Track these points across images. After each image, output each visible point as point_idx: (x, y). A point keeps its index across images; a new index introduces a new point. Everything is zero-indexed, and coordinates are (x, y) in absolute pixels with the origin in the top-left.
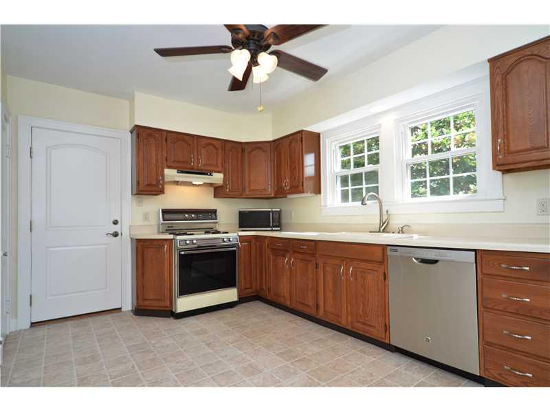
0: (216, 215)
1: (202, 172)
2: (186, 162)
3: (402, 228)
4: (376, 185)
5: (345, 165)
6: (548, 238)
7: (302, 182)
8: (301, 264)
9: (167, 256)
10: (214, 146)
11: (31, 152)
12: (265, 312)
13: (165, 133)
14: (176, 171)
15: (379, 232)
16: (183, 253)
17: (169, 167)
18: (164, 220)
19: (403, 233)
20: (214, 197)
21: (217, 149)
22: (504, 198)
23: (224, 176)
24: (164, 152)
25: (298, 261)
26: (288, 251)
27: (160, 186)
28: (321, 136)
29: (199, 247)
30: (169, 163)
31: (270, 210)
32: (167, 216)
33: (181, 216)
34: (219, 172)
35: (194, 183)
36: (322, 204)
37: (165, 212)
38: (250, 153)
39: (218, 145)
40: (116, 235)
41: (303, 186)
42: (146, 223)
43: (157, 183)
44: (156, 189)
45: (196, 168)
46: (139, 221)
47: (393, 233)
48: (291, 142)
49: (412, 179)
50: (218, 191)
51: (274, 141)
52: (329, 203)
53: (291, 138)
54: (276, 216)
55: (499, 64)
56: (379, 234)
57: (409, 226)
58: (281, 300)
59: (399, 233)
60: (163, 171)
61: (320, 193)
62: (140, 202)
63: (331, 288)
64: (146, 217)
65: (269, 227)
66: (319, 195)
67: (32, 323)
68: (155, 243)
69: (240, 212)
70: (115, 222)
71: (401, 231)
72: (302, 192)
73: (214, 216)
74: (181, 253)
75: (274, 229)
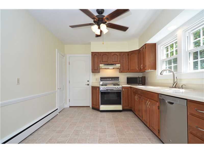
0: (119, 79)
1: (112, 64)
2: (107, 62)
3: (182, 86)
10: (116, 55)
11: (69, 63)
13: (100, 53)
15: (173, 87)
17: (101, 64)
18: (101, 80)
19: (182, 88)
20: (119, 73)
21: (117, 56)
23: (121, 65)
24: (100, 59)
26: (136, 93)
27: (98, 70)
28: (156, 44)
29: (107, 90)
33: (106, 79)
34: (119, 64)
36: (157, 74)
37: (101, 78)
38: (131, 55)
39: (118, 54)
40: (88, 85)
41: (146, 67)
42: (96, 82)
45: (110, 63)
46: (95, 81)
48: (143, 49)
49: (194, 60)
51: (139, 49)
53: (143, 47)
54: (140, 79)
60: (99, 65)
62: (95, 75)
64: (96, 79)
66: (156, 70)
67: (70, 106)
68: (95, 88)
69: (127, 78)
70: (88, 81)
72: (146, 69)
73: (118, 79)
74: (101, 91)
75: (140, 84)
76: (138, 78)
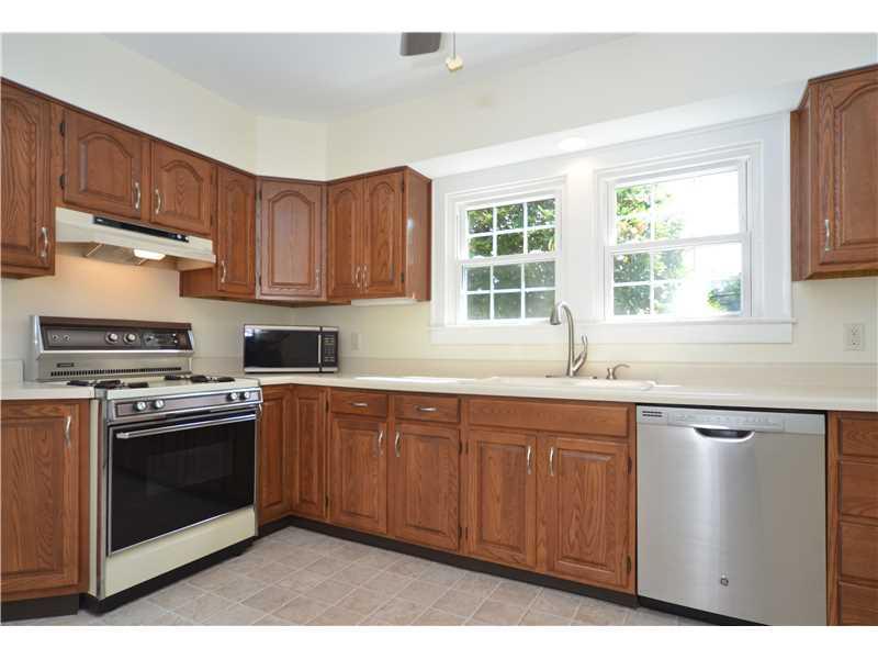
0: (188, 338)
1: (163, 229)
2: (121, 199)
3: (614, 369)
4: (551, 289)
5: (481, 248)
6: (876, 388)
7: (403, 275)
8: (421, 446)
9: (70, 446)
10: (193, 171)
12: (326, 554)
13: (59, 109)
14: (90, 217)
15: (567, 376)
16: (126, 436)
17: (70, 204)
18: (47, 346)
19: (615, 378)
20: (181, 295)
21: (199, 179)
22: (794, 320)
23: (216, 247)
24: (58, 160)
25: (412, 438)
26: (384, 419)
27: (43, 255)
28: (434, 186)
30: (71, 194)
31: (318, 329)
32: (57, 336)
33: (97, 338)
34: (204, 235)
35: (139, 253)
36: (433, 322)
37: (48, 324)
38: (274, 201)
39: (204, 172)
41: (403, 281)
43: (32, 242)
44: (33, 258)
45: (145, 215)
47: (595, 378)
48: (375, 189)
49: (616, 282)
50: (192, 281)
51: (329, 184)
52: (447, 319)
53: (377, 180)
54: (329, 342)
55: (830, 90)
56: (567, 380)
57: (628, 367)
58: (366, 525)
59: (608, 378)
60: (51, 214)
61: (428, 298)
63: (498, 491)
65: (316, 365)
66: (425, 303)
68: (32, 411)
71: (613, 374)
72: (402, 294)
73: (183, 340)
74: (120, 436)
75: (324, 369)
76: (317, 333)
